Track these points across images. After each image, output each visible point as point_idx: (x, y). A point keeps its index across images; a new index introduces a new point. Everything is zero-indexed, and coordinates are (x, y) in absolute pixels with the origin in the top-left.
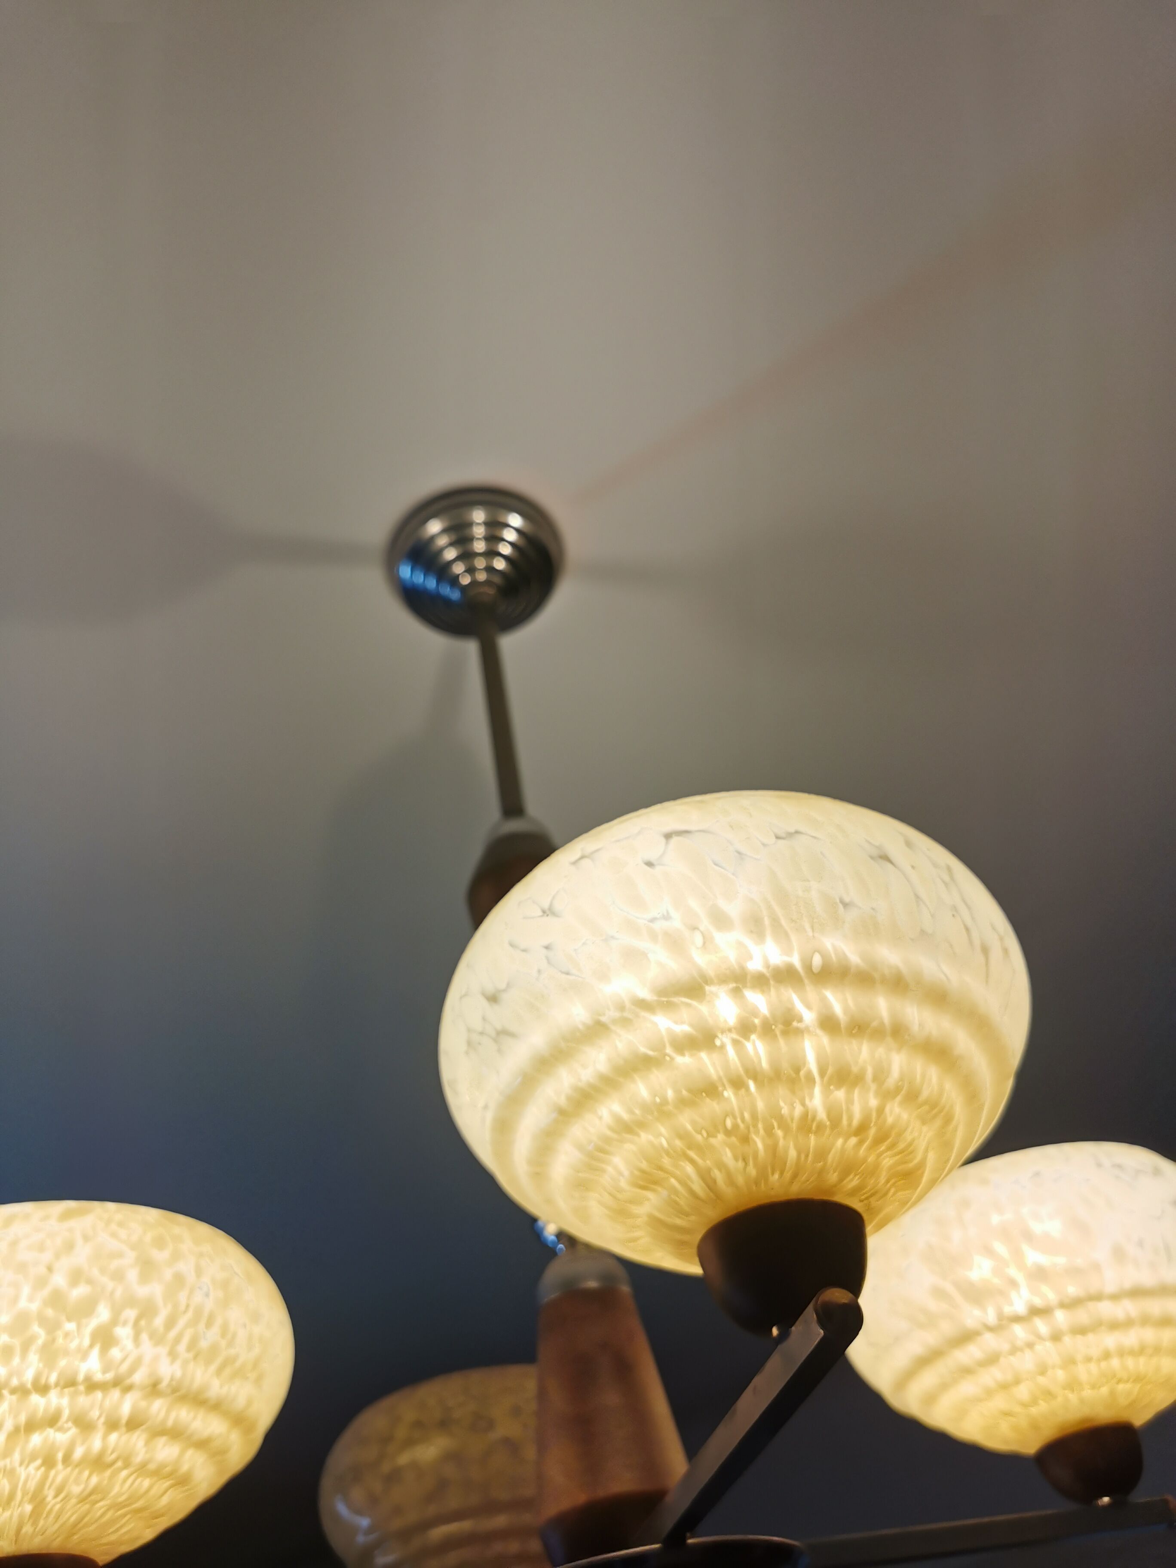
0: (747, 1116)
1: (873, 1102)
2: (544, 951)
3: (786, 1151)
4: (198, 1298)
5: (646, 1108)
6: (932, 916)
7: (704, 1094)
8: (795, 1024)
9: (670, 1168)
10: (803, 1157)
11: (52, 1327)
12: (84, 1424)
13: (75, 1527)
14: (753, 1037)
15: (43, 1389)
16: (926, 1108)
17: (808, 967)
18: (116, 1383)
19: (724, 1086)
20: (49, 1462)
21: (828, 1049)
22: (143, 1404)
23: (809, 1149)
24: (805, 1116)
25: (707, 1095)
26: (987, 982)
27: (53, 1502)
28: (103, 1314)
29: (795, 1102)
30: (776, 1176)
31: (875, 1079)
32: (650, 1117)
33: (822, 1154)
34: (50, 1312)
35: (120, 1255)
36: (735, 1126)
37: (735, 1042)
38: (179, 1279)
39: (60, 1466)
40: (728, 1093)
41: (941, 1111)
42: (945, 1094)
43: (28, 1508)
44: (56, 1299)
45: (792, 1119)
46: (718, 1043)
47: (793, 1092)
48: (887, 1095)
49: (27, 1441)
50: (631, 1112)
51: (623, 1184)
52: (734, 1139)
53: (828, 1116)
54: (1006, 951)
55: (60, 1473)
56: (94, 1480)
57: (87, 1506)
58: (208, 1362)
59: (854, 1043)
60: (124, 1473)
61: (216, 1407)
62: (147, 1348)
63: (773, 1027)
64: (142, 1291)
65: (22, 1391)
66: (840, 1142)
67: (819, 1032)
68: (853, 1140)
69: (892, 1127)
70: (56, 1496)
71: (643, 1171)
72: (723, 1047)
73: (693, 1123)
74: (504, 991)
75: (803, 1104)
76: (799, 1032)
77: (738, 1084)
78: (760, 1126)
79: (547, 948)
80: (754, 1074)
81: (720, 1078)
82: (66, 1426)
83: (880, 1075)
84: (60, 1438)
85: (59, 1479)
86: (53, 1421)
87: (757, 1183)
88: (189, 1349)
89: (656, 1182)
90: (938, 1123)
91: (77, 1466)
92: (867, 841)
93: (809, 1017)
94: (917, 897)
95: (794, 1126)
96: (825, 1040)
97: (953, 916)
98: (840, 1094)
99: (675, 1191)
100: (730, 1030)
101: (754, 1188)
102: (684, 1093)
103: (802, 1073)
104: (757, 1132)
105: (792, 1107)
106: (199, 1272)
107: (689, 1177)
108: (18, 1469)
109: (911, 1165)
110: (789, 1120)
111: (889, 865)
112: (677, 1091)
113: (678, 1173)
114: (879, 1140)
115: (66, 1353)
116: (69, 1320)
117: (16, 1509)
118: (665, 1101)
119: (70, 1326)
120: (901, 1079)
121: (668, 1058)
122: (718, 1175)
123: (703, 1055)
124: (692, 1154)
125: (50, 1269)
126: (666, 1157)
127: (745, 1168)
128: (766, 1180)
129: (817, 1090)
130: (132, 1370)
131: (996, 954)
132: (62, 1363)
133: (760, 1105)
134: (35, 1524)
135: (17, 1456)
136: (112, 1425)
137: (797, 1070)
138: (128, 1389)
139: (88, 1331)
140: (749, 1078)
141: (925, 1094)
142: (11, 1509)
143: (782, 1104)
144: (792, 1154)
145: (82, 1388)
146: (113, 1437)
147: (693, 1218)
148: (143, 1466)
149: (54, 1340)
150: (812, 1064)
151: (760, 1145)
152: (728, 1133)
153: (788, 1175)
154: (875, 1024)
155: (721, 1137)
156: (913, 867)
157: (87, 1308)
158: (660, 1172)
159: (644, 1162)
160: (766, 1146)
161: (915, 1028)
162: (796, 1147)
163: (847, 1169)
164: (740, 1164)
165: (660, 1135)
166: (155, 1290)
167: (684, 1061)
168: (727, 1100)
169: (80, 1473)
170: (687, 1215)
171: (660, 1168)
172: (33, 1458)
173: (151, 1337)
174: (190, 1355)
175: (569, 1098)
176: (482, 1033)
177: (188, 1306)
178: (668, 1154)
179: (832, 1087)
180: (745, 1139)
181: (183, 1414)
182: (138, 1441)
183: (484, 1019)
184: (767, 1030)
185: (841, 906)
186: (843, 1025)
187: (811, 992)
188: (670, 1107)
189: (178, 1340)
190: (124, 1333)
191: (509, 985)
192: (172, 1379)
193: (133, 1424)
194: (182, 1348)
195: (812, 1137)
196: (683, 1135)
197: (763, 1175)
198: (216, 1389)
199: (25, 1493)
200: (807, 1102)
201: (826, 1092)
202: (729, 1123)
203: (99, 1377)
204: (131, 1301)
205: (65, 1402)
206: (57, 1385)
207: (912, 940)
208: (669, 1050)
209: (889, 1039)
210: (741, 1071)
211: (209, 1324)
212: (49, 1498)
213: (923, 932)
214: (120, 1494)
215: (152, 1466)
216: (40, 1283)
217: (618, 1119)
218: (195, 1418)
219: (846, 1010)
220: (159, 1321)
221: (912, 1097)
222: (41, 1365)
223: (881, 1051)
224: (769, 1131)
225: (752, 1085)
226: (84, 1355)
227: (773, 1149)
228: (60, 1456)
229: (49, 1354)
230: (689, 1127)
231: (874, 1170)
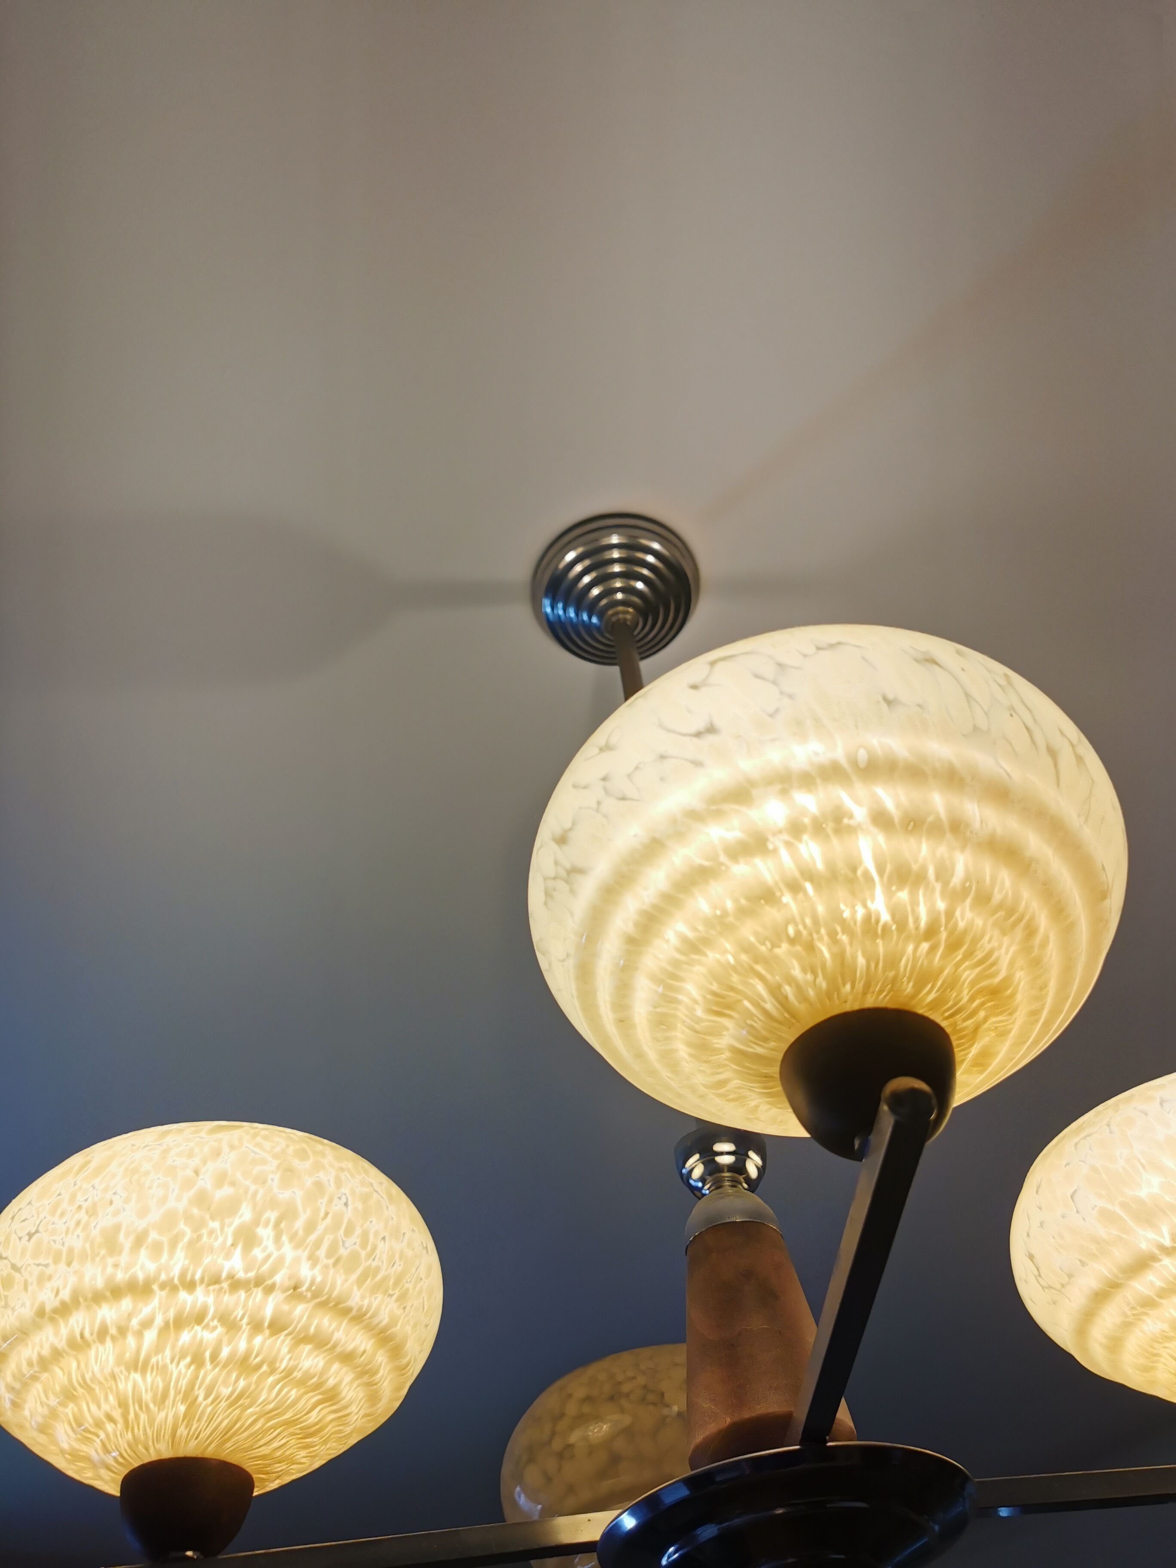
0: (808, 921)
1: (941, 905)
2: (602, 783)
3: (854, 958)
4: (338, 1206)
5: (709, 923)
6: (986, 714)
7: (762, 902)
8: (846, 821)
9: (740, 987)
10: (873, 965)
11: (198, 1225)
12: (230, 1324)
13: (227, 1434)
14: (805, 837)
15: (190, 1286)
16: (1001, 913)
17: (854, 763)
18: (258, 1282)
19: (781, 890)
20: (198, 1361)
21: (884, 846)
22: (286, 1307)
23: (879, 955)
24: (868, 918)
25: (767, 902)
26: (1058, 785)
27: (204, 1403)
28: (246, 1214)
29: (857, 905)
30: (848, 987)
31: (938, 878)
32: (713, 932)
33: (892, 962)
34: (195, 1211)
35: (264, 1162)
36: (798, 933)
37: (788, 844)
38: (319, 1186)
39: (209, 1366)
40: (787, 898)
41: (1020, 920)
42: (1024, 902)
43: (182, 1408)
44: (202, 1199)
45: (855, 922)
46: (770, 847)
47: (853, 893)
48: (956, 896)
49: (177, 1340)
50: (695, 929)
51: (699, 1012)
52: (798, 948)
53: (893, 917)
54: (1079, 759)
55: (209, 1373)
56: (242, 1383)
57: (237, 1412)
58: (349, 1271)
59: (913, 841)
60: (271, 1379)
61: (359, 1318)
62: (288, 1250)
63: (824, 826)
64: (284, 1195)
65: (171, 1287)
66: (910, 948)
67: (874, 830)
68: (925, 946)
69: (965, 932)
70: (206, 1398)
71: (715, 994)
72: (775, 850)
73: (756, 934)
74: (570, 830)
75: (865, 906)
76: (852, 830)
77: (795, 888)
78: (823, 931)
79: (604, 779)
80: (810, 875)
81: (776, 883)
82: (212, 1324)
83: (944, 873)
84: (208, 1336)
85: (208, 1379)
86: (199, 1318)
87: (829, 995)
88: (328, 1256)
89: (729, 1007)
90: (1019, 933)
91: (225, 1366)
92: (911, 647)
93: (860, 814)
94: (967, 695)
95: (858, 930)
96: (881, 839)
97: (1011, 715)
98: (903, 895)
99: (751, 1015)
100: (780, 832)
101: (827, 1001)
102: (743, 902)
103: (859, 872)
104: (821, 939)
105: (854, 912)
106: (339, 1183)
107: (761, 997)
108: (170, 1366)
109: (997, 980)
110: (852, 923)
111: (935, 667)
112: (736, 901)
113: (749, 993)
114: (954, 946)
115: (211, 1250)
116: (213, 1218)
117: (170, 1409)
118: (725, 914)
119: (215, 1225)
120: (967, 878)
121: (723, 868)
122: (788, 990)
123: (758, 861)
124: (759, 968)
125: (197, 1172)
126: (734, 975)
127: (815, 980)
128: (838, 990)
129: (879, 890)
130: (273, 1272)
131: (1066, 758)
132: (207, 1260)
133: (821, 909)
134: (188, 1426)
135: (168, 1353)
136: (256, 1327)
137: (854, 870)
138: (270, 1290)
139: (230, 1231)
140: (806, 880)
141: (997, 897)
142: (166, 1410)
143: (842, 907)
144: (861, 961)
145: (225, 1285)
146: (258, 1340)
147: (772, 1044)
148: (289, 1372)
149: (199, 1237)
150: (869, 864)
151: (827, 954)
152: (792, 941)
153: (860, 986)
154: (930, 819)
155: (785, 946)
156: (963, 670)
157: (231, 1207)
158: (732, 994)
159: (715, 984)
160: (834, 956)
161: (977, 825)
162: (864, 955)
163: (924, 977)
164: (809, 977)
165: (726, 951)
166: (296, 1194)
167: (741, 870)
168: (786, 905)
169: (229, 1374)
170: (766, 1040)
171: (732, 989)
172: (183, 1356)
173: (292, 1239)
174: (331, 1261)
175: (636, 924)
176: (555, 878)
177: (327, 1214)
178: (736, 971)
179: (894, 888)
180: (810, 947)
181: (326, 1322)
182: (282, 1344)
183: (556, 863)
184: (818, 828)
185: (884, 706)
186: (896, 820)
187: (860, 789)
188: (731, 919)
189: (318, 1244)
190: (265, 1233)
191: (574, 823)
192: (312, 1283)
193: (277, 1327)
194: (322, 1253)
195: (879, 941)
196: (747, 948)
197: (834, 988)
198: (357, 1299)
199: (177, 1393)
200: (869, 903)
201: (889, 893)
202: (791, 930)
203: (241, 1275)
204: (273, 1203)
205: (210, 1300)
206: (202, 1280)
207: (964, 735)
208: (723, 858)
209: (949, 836)
210: (797, 874)
211: (349, 1232)
212: (200, 1399)
213: (976, 728)
214: (266, 1402)
215: (297, 1374)
216: (188, 1184)
217: (684, 940)
218: (337, 1329)
219: (898, 806)
220: (299, 1224)
221: (983, 899)
222: (187, 1262)
223: (942, 850)
224: (833, 935)
225: (808, 886)
226: (228, 1256)
227: (840, 957)
228: (207, 1354)
229: (195, 1250)
230: (752, 939)
231: (953, 983)
